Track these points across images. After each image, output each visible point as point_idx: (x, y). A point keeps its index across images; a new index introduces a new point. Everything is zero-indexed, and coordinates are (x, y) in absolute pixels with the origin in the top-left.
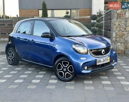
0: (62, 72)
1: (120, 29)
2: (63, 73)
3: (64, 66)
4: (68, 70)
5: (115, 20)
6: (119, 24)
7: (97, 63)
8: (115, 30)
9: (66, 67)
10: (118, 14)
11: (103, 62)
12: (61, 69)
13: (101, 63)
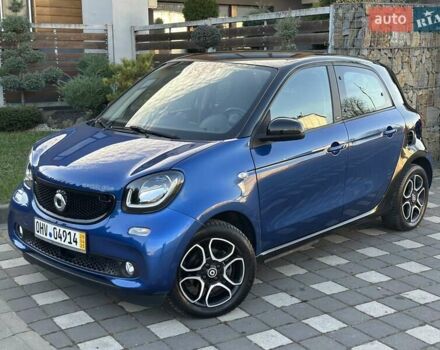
7: (35, 232)
11: (53, 238)
13: (48, 236)
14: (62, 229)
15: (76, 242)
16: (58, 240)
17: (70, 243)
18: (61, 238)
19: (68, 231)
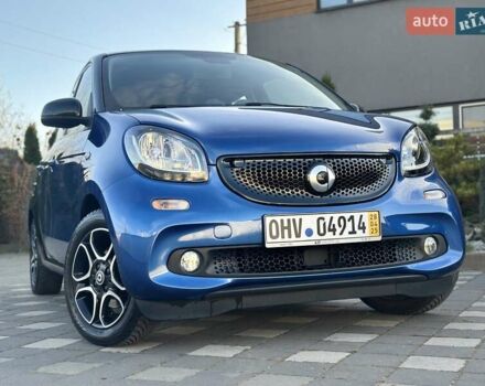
0: (89, 289)
2: (95, 296)
3: (99, 258)
4: (113, 280)
7: (268, 239)
9: (104, 258)
11: (315, 236)
12: (88, 275)
13: (304, 236)
14: (336, 217)
15: (364, 228)
16: (329, 235)
17: (353, 232)
18: (334, 230)
19: (347, 216)
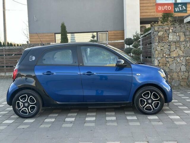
1: (163, 55)
5: (156, 44)
6: (162, 50)
8: (156, 56)
10: (159, 37)
